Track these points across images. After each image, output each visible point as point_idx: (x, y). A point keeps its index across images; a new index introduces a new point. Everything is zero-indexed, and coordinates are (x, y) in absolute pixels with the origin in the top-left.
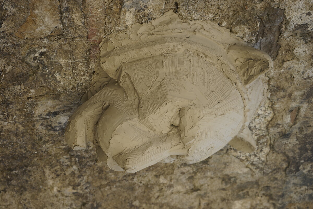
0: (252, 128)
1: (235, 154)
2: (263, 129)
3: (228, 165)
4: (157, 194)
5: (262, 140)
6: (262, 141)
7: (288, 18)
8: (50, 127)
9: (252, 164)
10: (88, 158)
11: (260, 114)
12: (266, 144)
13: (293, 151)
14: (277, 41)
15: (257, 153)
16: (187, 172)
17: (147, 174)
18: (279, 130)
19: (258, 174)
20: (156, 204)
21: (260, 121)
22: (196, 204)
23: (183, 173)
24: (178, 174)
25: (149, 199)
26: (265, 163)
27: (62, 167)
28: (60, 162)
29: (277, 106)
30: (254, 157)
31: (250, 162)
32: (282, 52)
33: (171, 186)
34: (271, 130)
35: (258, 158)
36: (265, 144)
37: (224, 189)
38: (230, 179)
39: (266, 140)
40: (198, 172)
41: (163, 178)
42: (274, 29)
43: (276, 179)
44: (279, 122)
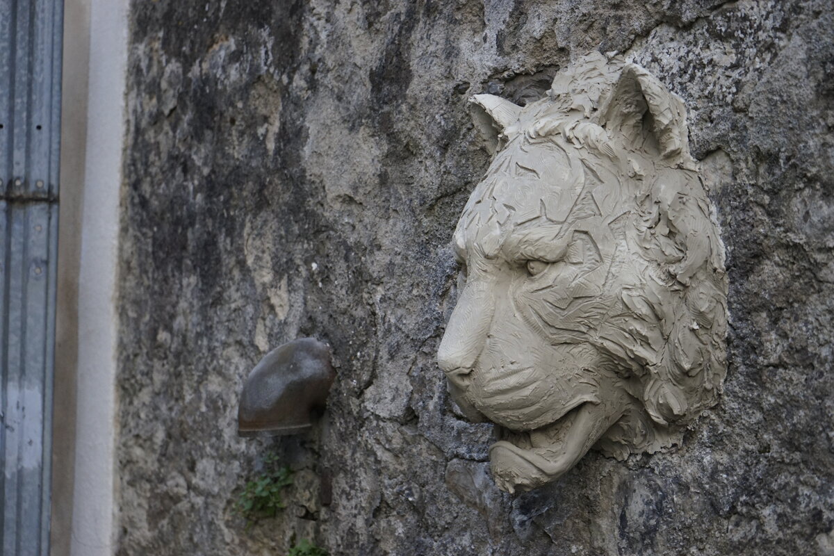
0: (683, 67)
1: (747, 89)
2: (691, 38)
3: (781, 96)
5: (718, 28)
6: (721, 25)
7: (489, 73)
9: (784, 28)
10: (746, 471)
11: (650, 59)
12: (730, 12)
14: (530, 74)
15: (751, 27)
16: (806, 205)
17: (811, 319)
21: (671, 50)
23: (807, 216)
24: (808, 231)
27: (756, 544)
28: (740, 543)
30: (760, 33)
31: (776, 37)
35: (767, 18)
36: (728, 14)
39: (720, 18)
40: (805, 176)
41: (825, 271)
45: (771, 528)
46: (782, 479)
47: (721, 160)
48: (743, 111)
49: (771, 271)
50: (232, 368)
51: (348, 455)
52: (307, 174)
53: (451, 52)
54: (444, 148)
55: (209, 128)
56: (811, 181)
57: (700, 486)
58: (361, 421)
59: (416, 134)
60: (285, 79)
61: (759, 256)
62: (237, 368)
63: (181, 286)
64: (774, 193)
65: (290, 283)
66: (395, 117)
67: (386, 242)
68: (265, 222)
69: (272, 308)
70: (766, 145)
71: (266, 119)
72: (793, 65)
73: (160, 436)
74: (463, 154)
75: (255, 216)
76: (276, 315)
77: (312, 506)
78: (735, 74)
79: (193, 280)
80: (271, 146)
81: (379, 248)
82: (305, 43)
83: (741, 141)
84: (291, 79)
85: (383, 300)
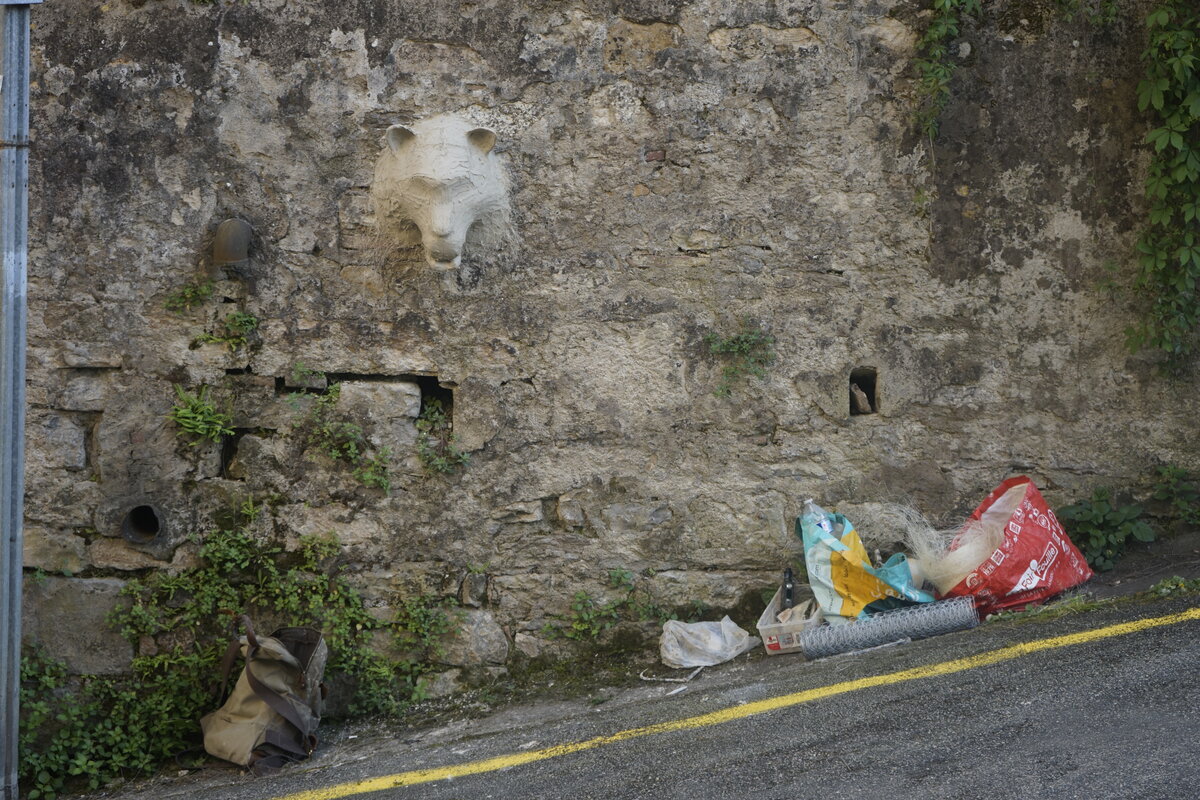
1: (520, 133)
4: (576, 198)
6: (506, 109)
8: (474, 284)
9: (537, 114)
13: (520, 81)
18: (492, 98)
19: (552, 108)
20: (592, 199)
22: (593, 161)
23: (546, 176)
24: (546, 180)
25: (583, 206)
26: (535, 104)
27: (526, 280)
28: (519, 281)
29: (463, 104)
30: (526, 115)
31: (533, 117)
32: (406, 108)
33: (565, 186)
34: (491, 104)
35: (529, 111)
36: (510, 107)
37: (573, 137)
38: (556, 133)
42: (384, 117)
43: (559, 91)
44: (480, 99)
45: (532, 274)
46: (536, 258)
47: (506, 155)
48: (519, 140)
49: (528, 194)
50: (144, 235)
51: (269, 270)
52: (220, 140)
53: (342, 97)
54: (338, 138)
55: (110, 107)
56: (546, 165)
57: (496, 263)
58: (276, 253)
59: (316, 130)
60: (198, 92)
61: (523, 187)
62: (148, 234)
63: (81, 192)
64: (531, 167)
65: (202, 191)
66: (299, 120)
67: (293, 175)
68: (174, 161)
69: (186, 204)
70: (529, 152)
71: (174, 109)
72: (543, 128)
73: (59, 274)
74: (353, 141)
75: (164, 158)
76: (189, 207)
77: (234, 296)
78: (514, 127)
79: (95, 189)
80: (182, 123)
81: (288, 177)
82: (216, 78)
83: (518, 150)
84: (204, 93)
85: (292, 200)
